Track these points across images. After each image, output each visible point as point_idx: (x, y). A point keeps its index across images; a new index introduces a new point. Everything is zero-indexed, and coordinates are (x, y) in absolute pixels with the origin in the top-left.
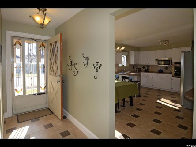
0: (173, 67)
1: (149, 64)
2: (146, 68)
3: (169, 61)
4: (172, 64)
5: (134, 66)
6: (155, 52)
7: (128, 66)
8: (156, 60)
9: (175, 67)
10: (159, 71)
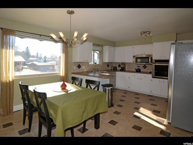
2: (122, 66)
3: (148, 58)
4: (152, 62)
5: (108, 64)
6: (133, 48)
7: (101, 64)
8: (133, 57)
9: (155, 65)
10: (136, 70)
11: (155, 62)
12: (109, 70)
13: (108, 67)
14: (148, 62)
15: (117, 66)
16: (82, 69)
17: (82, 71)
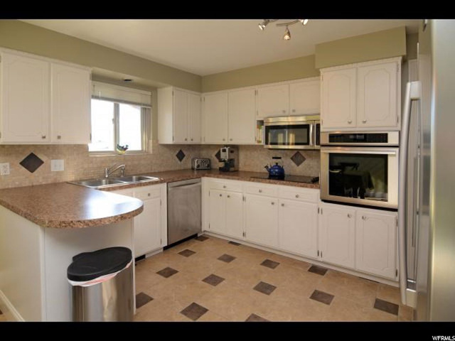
0: (325, 153)
1: (236, 141)
2: (225, 156)
3: (307, 127)
4: (318, 143)
5: (180, 151)
6: (256, 92)
7: (151, 152)
8: (259, 127)
9: (330, 154)
10: (270, 171)
11: (330, 141)
12: (185, 170)
13: (181, 160)
14: (306, 142)
15: (214, 156)
16: (50, 172)
17: (50, 181)
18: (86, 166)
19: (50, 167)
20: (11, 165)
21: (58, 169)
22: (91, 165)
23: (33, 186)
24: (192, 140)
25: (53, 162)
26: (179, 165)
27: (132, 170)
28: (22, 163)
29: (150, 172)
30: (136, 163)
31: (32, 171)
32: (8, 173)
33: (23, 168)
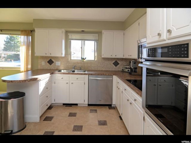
5: (116, 61)
13: (116, 66)
16: (56, 66)
17: (56, 68)
18: (68, 65)
19: (55, 64)
20: (45, 62)
21: (58, 65)
22: (70, 65)
23: (50, 69)
24: (116, 56)
25: (56, 62)
26: (114, 68)
27: (87, 68)
28: (48, 62)
29: (96, 70)
30: (89, 65)
31: (51, 65)
32: (44, 64)
33: (48, 64)
